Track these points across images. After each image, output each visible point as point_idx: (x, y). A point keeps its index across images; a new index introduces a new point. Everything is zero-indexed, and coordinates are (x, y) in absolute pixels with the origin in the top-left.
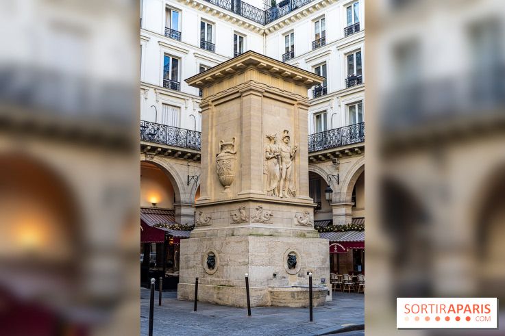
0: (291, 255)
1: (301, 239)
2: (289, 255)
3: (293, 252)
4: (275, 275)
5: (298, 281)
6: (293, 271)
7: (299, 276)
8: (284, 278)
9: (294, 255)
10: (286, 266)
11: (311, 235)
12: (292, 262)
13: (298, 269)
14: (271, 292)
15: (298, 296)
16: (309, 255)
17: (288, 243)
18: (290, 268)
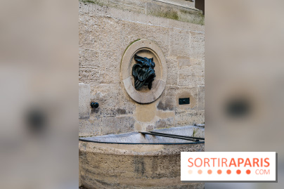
0: (143, 55)
1: (167, 23)
2: (136, 57)
3: (148, 51)
4: (95, 106)
5: (158, 118)
6: (146, 96)
7: (160, 107)
8: (123, 112)
9: (149, 56)
10: (128, 82)
11: (189, 17)
12: (144, 73)
13: (158, 90)
14: (81, 153)
15: (154, 168)
16: (184, 58)
17: (134, 27)
18: (137, 87)
